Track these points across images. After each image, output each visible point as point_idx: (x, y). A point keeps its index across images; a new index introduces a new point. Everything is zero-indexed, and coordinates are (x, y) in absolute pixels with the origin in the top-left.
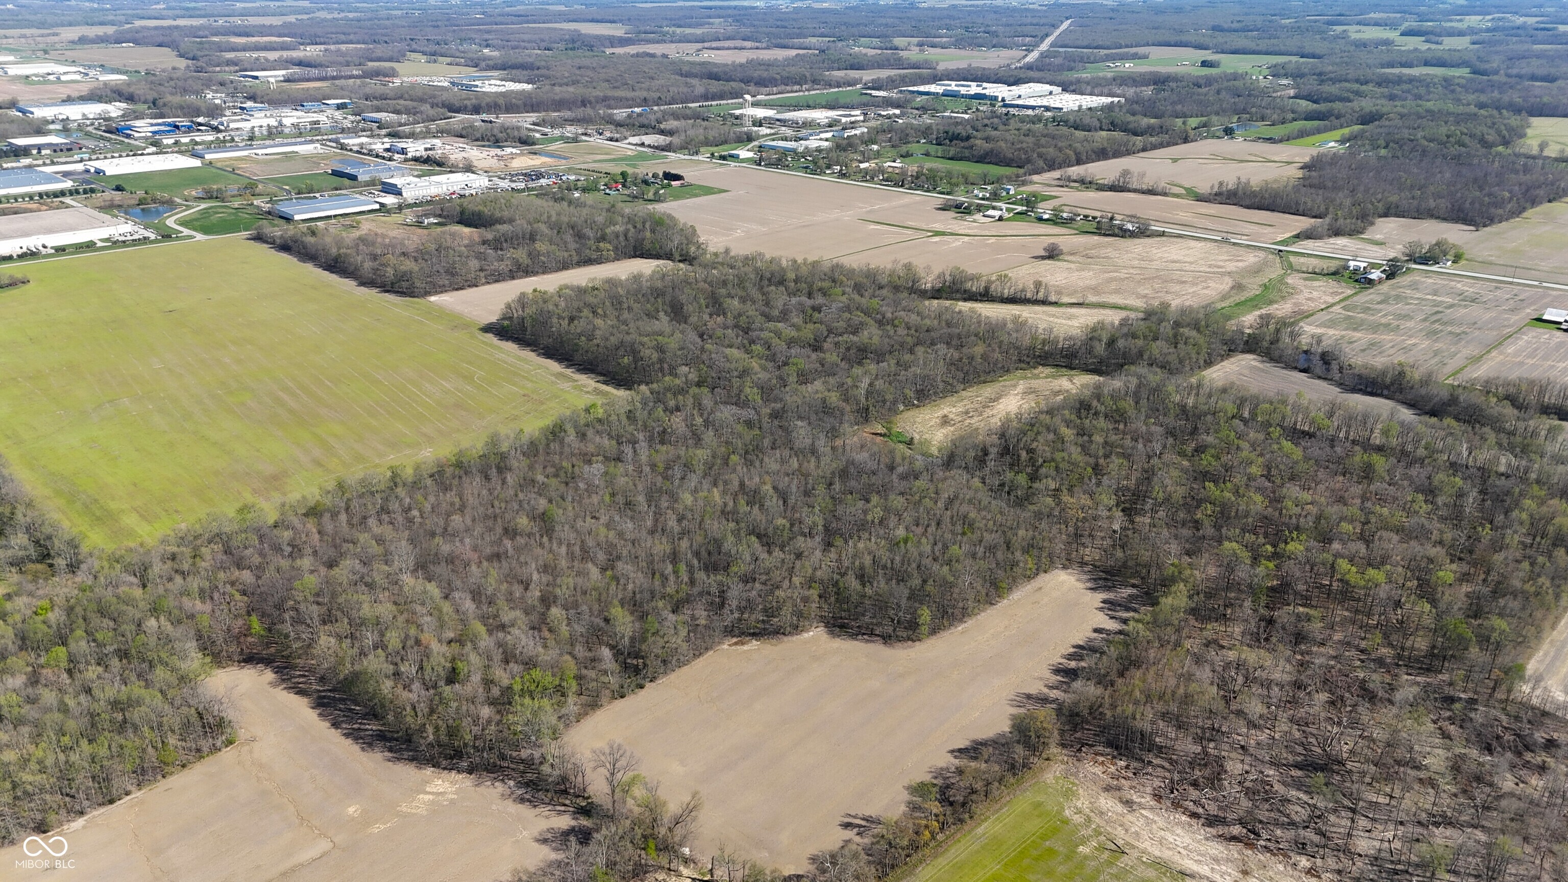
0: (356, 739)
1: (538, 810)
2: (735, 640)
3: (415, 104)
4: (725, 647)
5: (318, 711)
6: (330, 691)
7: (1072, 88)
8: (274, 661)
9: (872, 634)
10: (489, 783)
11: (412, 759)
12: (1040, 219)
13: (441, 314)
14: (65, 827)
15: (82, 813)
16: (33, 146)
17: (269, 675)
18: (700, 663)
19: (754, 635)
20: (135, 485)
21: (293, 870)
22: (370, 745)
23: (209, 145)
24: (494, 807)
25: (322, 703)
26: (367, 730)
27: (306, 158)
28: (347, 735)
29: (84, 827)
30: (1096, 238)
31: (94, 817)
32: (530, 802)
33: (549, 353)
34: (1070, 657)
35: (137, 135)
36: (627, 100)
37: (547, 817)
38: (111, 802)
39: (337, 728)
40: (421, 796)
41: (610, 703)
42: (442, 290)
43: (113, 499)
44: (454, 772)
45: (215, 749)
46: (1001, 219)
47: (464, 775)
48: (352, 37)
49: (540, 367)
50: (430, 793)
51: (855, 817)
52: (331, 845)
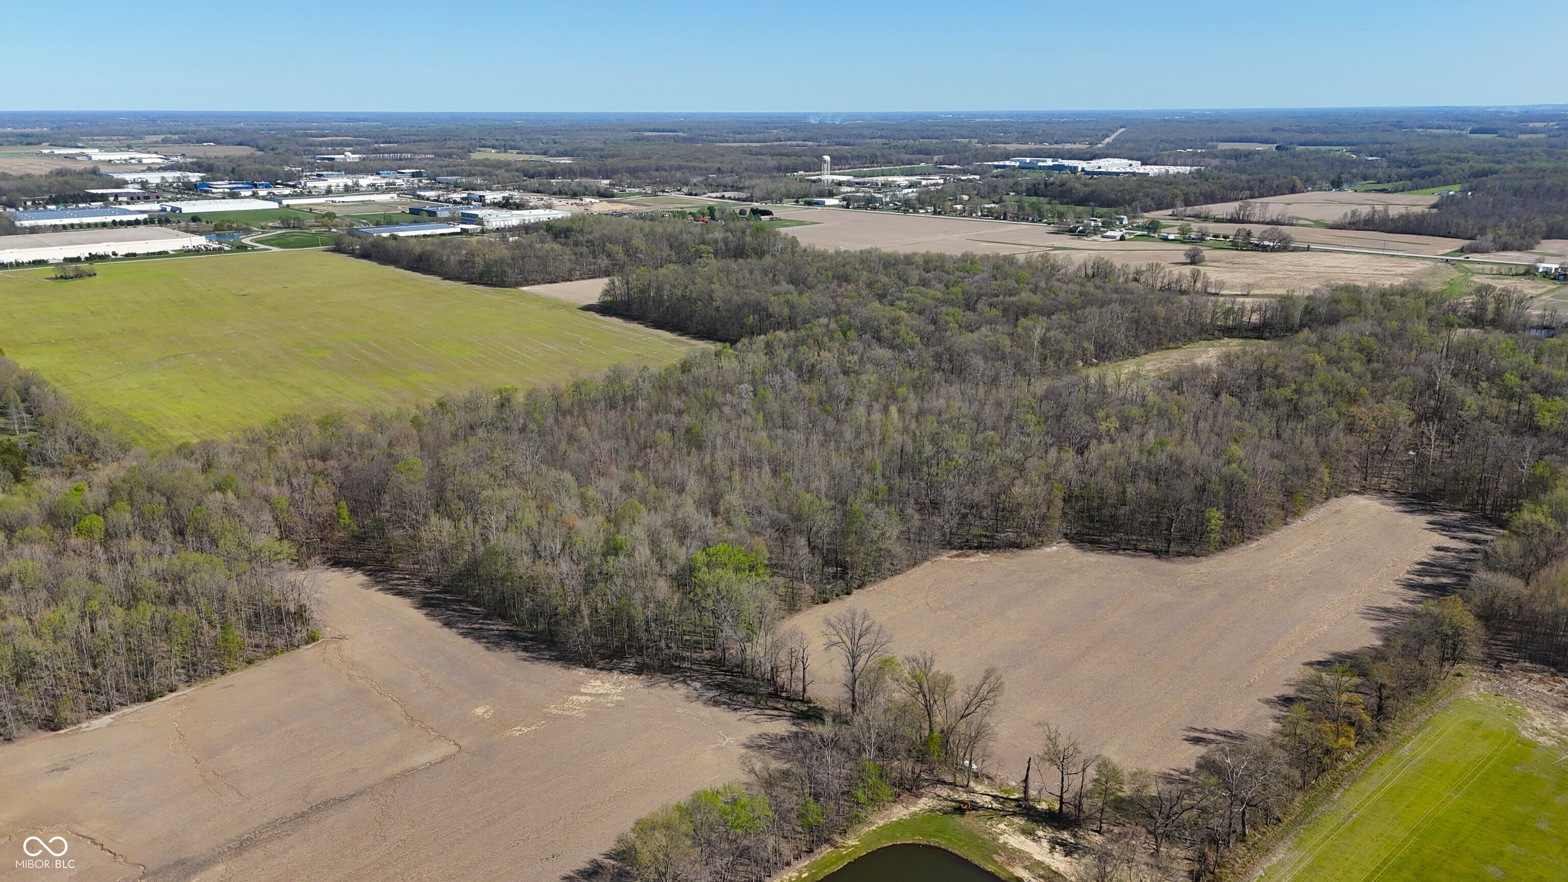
0: (478, 638)
1: (739, 714)
2: (954, 552)
3: (490, 169)
4: (945, 558)
5: (425, 611)
6: (438, 592)
7: (1152, 161)
8: (364, 564)
9: (1136, 549)
10: (666, 684)
11: (557, 659)
12: (1166, 239)
13: (536, 298)
14: (84, 725)
15: (108, 710)
16: (111, 194)
17: (360, 577)
18: (917, 572)
19: (980, 547)
20: (199, 417)
21: (404, 774)
22: (498, 644)
23: (286, 196)
24: (679, 710)
25: (428, 604)
26: (492, 630)
27: (382, 204)
28: (465, 635)
29: (110, 725)
30: (1234, 252)
31: (124, 715)
32: (729, 705)
33: (658, 325)
34: (1419, 573)
35: (214, 190)
36: (701, 169)
37: (755, 722)
38: (150, 698)
39: (451, 627)
40: (575, 697)
41: (809, 607)
42: (535, 282)
43: (172, 427)
44: (616, 674)
45: (291, 646)
46: (1122, 238)
47: (631, 676)
48: (423, 137)
49: (651, 335)
50: (586, 694)
51: (1204, 731)
52: (456, 748)
